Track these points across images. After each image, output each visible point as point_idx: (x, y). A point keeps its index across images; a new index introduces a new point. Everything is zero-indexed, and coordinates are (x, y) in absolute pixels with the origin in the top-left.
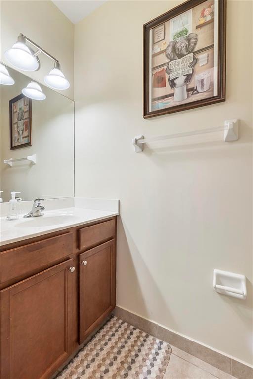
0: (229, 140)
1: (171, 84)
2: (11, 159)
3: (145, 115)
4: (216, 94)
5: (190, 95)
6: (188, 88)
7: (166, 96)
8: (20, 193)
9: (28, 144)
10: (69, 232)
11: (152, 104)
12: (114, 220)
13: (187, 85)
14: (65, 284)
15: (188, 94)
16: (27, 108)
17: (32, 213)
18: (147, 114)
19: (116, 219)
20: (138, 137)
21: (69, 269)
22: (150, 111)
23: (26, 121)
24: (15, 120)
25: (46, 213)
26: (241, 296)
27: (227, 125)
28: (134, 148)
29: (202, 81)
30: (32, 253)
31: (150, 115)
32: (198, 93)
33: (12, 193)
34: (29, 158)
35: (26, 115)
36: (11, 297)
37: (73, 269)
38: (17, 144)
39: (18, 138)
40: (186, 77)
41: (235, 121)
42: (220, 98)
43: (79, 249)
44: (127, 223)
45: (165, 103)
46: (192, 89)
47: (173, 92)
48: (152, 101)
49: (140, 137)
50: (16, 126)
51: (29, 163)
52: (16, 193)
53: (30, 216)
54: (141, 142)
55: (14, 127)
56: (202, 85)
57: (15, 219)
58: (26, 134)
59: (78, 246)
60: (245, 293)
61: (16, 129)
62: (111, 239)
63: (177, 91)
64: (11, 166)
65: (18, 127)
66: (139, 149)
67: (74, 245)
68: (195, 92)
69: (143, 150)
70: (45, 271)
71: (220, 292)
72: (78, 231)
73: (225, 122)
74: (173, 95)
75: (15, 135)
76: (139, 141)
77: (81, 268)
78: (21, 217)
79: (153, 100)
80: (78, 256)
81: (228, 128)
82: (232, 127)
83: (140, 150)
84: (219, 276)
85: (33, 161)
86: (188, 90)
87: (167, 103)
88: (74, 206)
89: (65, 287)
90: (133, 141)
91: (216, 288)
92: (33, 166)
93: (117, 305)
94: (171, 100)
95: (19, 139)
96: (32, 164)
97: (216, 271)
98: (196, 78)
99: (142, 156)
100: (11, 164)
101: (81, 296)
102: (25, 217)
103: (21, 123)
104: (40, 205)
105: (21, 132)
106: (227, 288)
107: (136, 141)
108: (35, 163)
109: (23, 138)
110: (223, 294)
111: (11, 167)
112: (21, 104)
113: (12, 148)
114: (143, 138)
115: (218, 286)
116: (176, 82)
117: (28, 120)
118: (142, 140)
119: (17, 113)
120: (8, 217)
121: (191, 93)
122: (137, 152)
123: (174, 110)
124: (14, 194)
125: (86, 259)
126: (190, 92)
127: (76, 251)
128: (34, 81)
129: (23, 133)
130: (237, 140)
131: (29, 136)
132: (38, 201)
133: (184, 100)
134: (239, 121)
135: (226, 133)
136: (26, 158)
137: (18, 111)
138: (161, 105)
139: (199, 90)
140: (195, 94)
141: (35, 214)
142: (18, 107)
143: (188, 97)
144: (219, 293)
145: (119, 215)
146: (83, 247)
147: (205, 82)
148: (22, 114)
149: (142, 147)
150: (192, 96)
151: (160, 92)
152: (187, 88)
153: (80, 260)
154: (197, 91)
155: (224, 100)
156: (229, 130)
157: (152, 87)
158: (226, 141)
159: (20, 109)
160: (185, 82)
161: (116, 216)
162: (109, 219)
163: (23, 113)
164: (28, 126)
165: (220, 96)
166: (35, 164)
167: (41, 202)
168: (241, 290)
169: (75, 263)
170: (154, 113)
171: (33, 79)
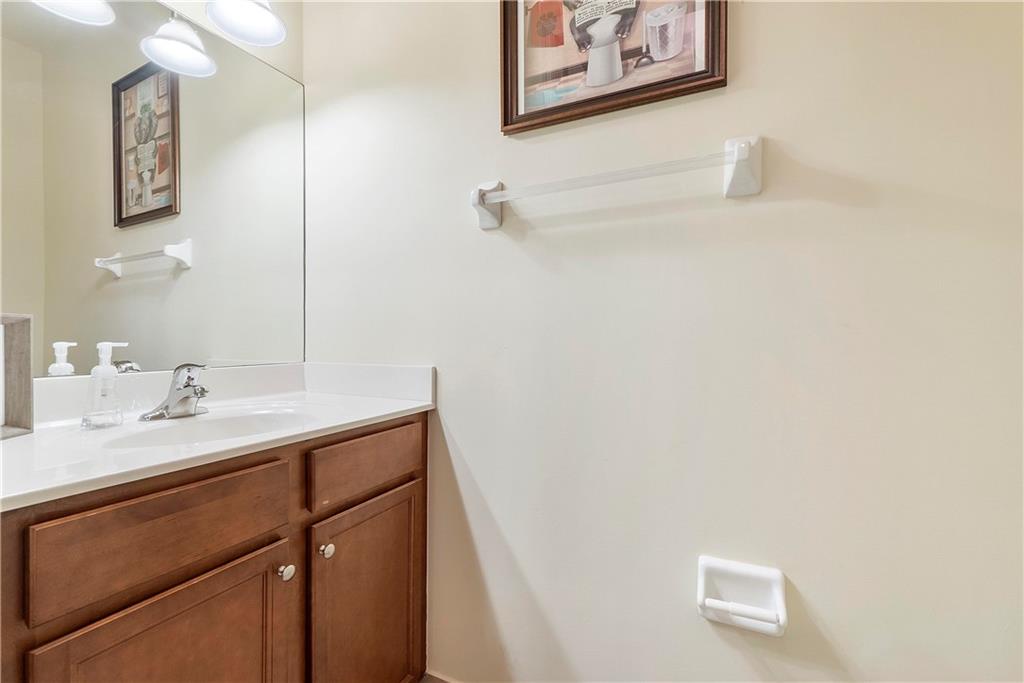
0: (737, 194)
1: (578, 36)
2: (118, 255)
3: (505, 125)
4: (700, 65)
5: (631, 68)
6: (626, 48)
7: (566, 72)
8: (126, 344)
9: (168, 211)
10: (277, 459)
11: (526, 92)
12: (419, 425)
13: (622, 41)
14: (264, 616)
15: (625, 66)
16: (164, 107)
17: (167, 407)
18: (512, 120)
19: (425, 420)
20: (487, 186)
21: (276, 571)
22: (521, 112)
23: (163, 142)
24: (129, 140)
25: (212, 407)
26: (771, 628)
27: (733, 150)
28: (474, 216)
29: (664, 28)
30: (149, 524)
31: (520, 125)
32: (652, 62)
33: (100, 345)
34: (171, 250)
35: (162, 127)
36: (72, 667)
37: (289, 571)
38: (136, 210)
39: (137, 193)
40: (618, 18)
41: (753, 141)
42: (713, 76)
43: (310, 510)
44: (457, 434)
45: (561, 92)
46: (636, 53)
47: (584, 61)
48: (525, 86)
49: (493, 185)
50: (131, 158)
51: (173, 265)
52: (111, 344)
53: (161, 417)
54: (495, 198)
55: (127, 162)
56: (664, 41)
57: (111, 425)
58: (162, 179)
59: (307, 502)
60: (783, 618)
61: (132, 167)
62: (411, 478)
63: (595, 57)
64: (119, 274)
65: (137, 161)
66: (492, 222)
67: (295, 497)
68: (645, 60)
69: (501, 224)
70: (195, 581)
71: (717, 619)
72: (308, 456)
73: (727, 143)
74: (584, 67)
75: (131, 184)
76: (488, 195)
77: (316, 566)
78: (130, 419)
79: (530, 81)
80: (307, 532)
81: (735, 159)
82: (746, 156)
83: (495, 223)
84: (712, 574)
85: (183, 259)
86: (625, 55)
87: (568, 90)
88: (304, 389)
89: (264, 627)
90: (474, 195)
91: (703, 607)
92: (184, 275)
93: (429, 671)
94: (578, 81)
95: (140, 196)
96: (180, 267)
97: (705, 560)
98: (647, 21)
99: (499, 238)
100: (117, 269)
101: (316, 650)
102: (143, 418)
103: (147, 151)
104: (195, 383)
105: (147, 176)
106: (733, 606)
107: (482, 195)
108: (189, 265)
109: (154, 192)
110: (722, 624)
111: (117, 278)
112: (147, 95)
113: (121, 221)
114: (501, 187)
115: (710, 602)
116: (592, 30)
117: (167, 141)
118: (499, 193)
119: (134, 121)
120: (84, 420)
121: (632, 62)
122: (484, 229)
123: (589, 108)
124: (105, 349)
125: (332, 538)
126: (630, 61)
127: (299, 516)
128: (181, 18)
129: (152, 178)
130: (760, 193)
131: (172, 187)
132: (185, 370)
133: (612, 82)
134: (764, 142)
135: (728, 172)
136: (162, 251)
137: (138, 114)
138: (551, 95)
139: (655, 53)
140: (645, 64)
141: (179, 410)
142: (140, 104)
143: (625, 73)
144: (712, 621)
145: (434, 411)
146: (323, 503)
147: (671, 32)
148: (151, 121)
149: (499, 212)
150: (637, 71)
151: (548, 59)
152: (621, 47)
153: (313, 542)
154: (651, 58)
155: (723, 83)
156: (738, 162)
157: (526, 46)
158: (729, 196)
159: (145, 108)
160: (617, 33)
161: (426, 412)
162: (404, 422)
163: (154, 121)
164: (170, 158)
165: (713, 72)
166: (189, 268)
167: (195, 373)
168: (772, 611)
169: (297, 553)
170: (533, 119)
171: (178, 9)
